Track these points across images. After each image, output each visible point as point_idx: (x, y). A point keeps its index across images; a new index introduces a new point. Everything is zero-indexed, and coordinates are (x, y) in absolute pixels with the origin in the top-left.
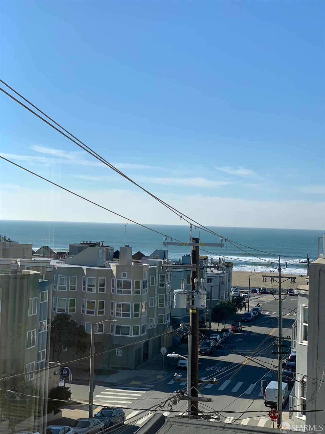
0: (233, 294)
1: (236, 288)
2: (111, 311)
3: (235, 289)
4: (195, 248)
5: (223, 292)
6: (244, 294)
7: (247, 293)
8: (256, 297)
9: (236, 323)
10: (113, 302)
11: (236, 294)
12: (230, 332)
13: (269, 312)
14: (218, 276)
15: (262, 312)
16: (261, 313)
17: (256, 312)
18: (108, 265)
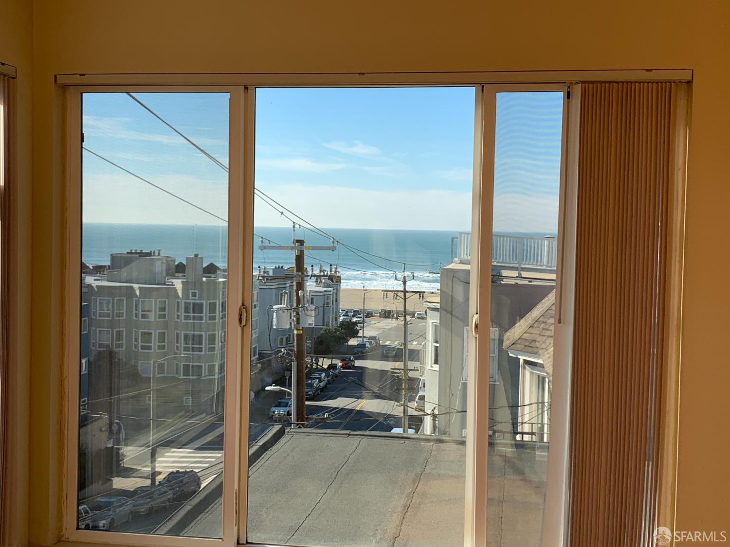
0: (342, 319)
1: (346, 310)
2: (176, 344)
3: (345, 312)
4: (299, 252)
5: (329, 317)
6: (357, 319)
7: (361, 317)
8: (373, 322)
9: (346, 358)
10: (179, 332)
11: (346, 319)
12: (339, 369)
13: (390, 342)
14: (321, 294)
15: (381, 342)
16: (379, 343)
17: (373, 342)
18: (169, 282)
